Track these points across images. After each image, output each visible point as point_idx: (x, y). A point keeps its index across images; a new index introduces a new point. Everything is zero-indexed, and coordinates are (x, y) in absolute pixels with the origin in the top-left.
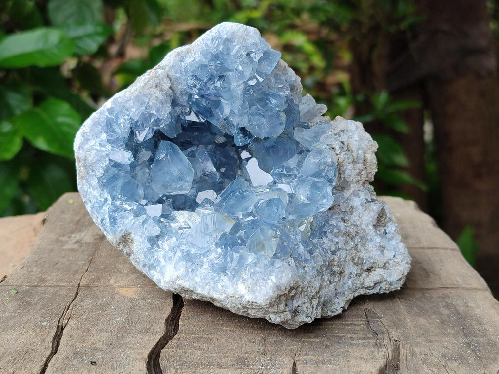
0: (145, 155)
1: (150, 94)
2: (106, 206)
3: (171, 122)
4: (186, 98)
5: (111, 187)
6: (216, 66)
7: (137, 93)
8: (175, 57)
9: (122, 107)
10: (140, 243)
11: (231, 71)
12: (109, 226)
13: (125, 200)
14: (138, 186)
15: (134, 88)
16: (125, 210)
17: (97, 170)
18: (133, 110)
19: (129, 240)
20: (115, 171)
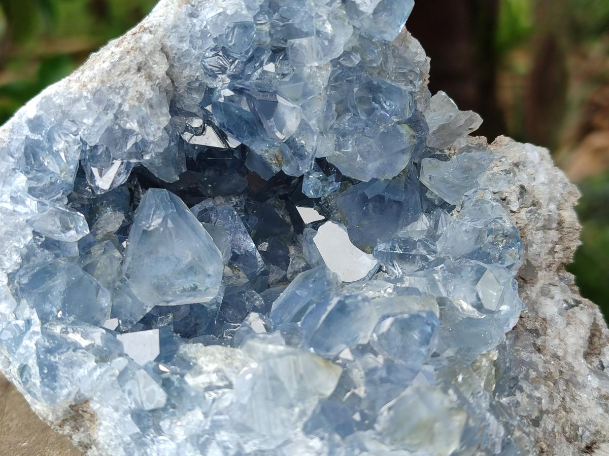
0: (112, 220)
1: (123, 86)
2: (30, 338)
3: (169, 148)
4: (198, 97)
5: (39, 294)
6: (273, 26)
7: (95, 84)
8: (180, 6)
9: (60, 115)
10: (113, 424)
11: (307, 35)
12: (38, 384)
13: (73, 323)
14: (98, 288)
15: (87, 73)
16: (76, 347)
17: (6, 256)
18: (88, 121)
19: (87, 416)
20: (47, 256)
